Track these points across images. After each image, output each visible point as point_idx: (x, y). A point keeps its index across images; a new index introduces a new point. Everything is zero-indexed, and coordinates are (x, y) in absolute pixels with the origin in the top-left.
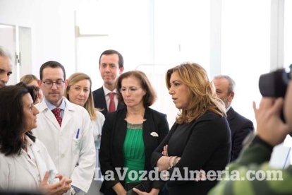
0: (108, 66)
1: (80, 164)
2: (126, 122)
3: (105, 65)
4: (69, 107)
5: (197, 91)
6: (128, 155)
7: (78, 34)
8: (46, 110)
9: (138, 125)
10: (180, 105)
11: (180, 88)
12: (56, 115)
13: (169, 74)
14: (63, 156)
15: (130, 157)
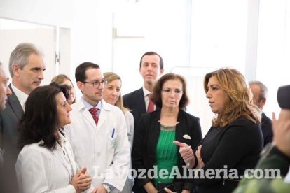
0: (150, 65)
1: (115, 162)
2: (159, 123)
3: (147, 65)
4: (105, 107)
5: (234, 97)
6: (161, 156)
7: (115, 36)
8: (83, 109)
9: (171, 127)
10: (216, 109)
11: (217, 92)
12: (93, 114)
13: (208, 77)
14: (99, 154)
15: (163, 159)
